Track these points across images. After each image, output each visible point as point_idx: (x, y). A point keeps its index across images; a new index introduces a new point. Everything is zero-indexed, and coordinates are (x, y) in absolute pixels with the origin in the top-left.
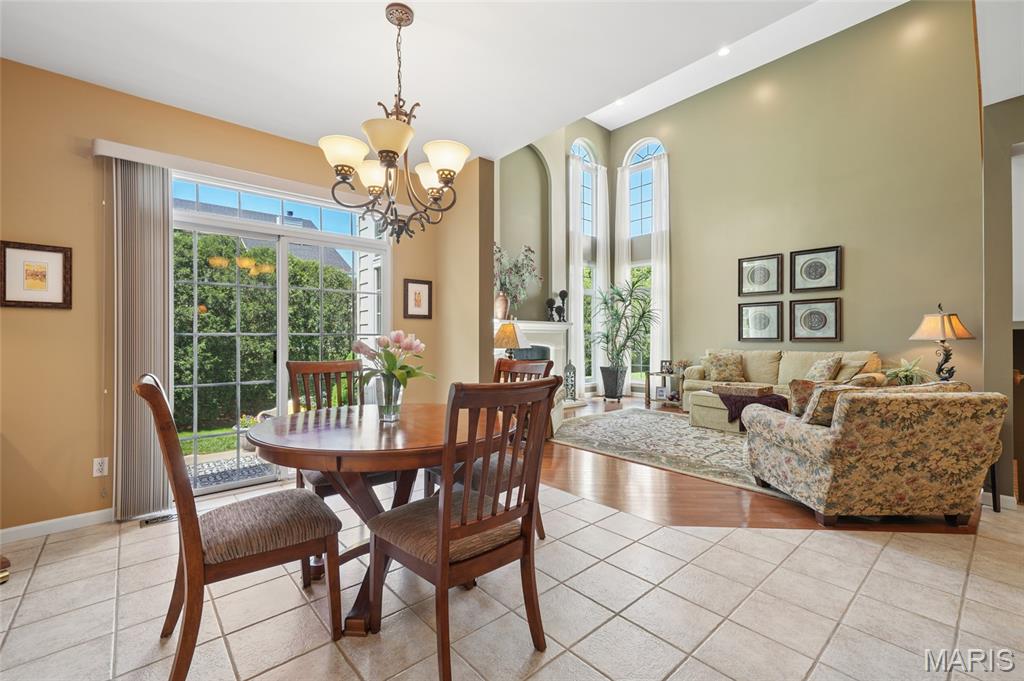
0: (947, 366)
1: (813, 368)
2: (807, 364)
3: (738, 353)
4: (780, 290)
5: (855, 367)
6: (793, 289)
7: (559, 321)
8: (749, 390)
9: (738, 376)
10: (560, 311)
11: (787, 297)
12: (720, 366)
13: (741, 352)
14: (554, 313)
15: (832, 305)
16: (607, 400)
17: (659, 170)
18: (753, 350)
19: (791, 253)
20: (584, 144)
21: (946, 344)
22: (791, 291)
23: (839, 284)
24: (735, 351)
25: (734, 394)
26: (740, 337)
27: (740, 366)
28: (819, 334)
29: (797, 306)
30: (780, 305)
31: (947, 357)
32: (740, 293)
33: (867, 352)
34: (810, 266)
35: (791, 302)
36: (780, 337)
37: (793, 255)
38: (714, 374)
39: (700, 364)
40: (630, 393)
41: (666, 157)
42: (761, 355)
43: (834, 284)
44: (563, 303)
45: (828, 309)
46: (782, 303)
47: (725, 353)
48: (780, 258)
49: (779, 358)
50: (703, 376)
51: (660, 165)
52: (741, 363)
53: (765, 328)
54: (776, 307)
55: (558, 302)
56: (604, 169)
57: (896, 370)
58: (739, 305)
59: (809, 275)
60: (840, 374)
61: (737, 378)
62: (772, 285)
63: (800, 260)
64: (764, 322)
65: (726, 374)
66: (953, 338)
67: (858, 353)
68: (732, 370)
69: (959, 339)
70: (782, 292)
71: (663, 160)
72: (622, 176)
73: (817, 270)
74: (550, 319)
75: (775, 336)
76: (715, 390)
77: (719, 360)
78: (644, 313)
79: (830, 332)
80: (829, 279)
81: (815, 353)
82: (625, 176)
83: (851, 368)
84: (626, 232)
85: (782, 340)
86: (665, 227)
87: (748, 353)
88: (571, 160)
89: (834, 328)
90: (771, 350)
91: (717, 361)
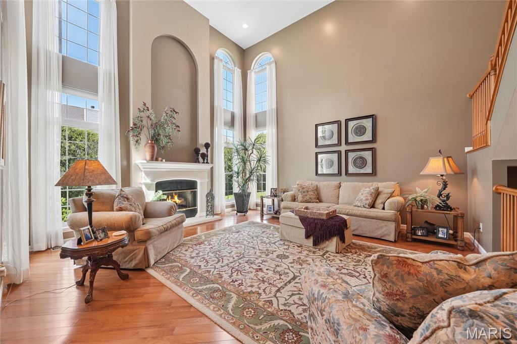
0: (445, 192)
1: (360, 194)
2: (356, 191)
3: (315, 183)
4: (339, 144)
5: (388, 193)
6: (347, 143)
7: (204, 163)
8: (320, 214)
9: (315, 198)
10: (204, 156)
11: (343, 148)
12: (304, 192)
13: (317, 183)
14: (200, 158)
15: (370, 152)
16: (238, 214)
17: (271, 71)
18: (323, 181)
19: (346, 120)
20: (224, 52)
21: (444, 178)
22: (346, 144)
23: (374, 140)
24: (313, 182)
25: (309, 216)
26: (317, 173)
27: (316, 192)
28: (362, 171)
29: (349, 153)
30: (339, 153)
31: (445, 186)
32: (317, 146)
33: (393, 183)
34: (357, 128)
35: (346, 151)
36: (340, 174)
37: (347, 121)
38: (300, 198)
39: (292, 191)
40: (255, 208)
41: (274, 64)
42: (328, 185)
43: (371, 139)
44: (207, 151)
45: (368, 155)
46: (340, 151)
47: (307, 183)
48: (338, 123)
49: (340, 186)
50: (294, 199)
51: (271, 69)
52: (317, 190)
53: (331, 167)
54: (337, 154)
55: (203, 150)
56: (239, 70)
57: (414, 196)
58: (316, 153)
59: (356, 134)
60: (378, 198)
61: (314, 200)
62: (335, 141)
63: (351, 124)
64: (331, 164)
65: (307, 198)
66: (452, 173)
67: (387, 183)
68: (311, 195)
69: (456, 174)
70: (341, 145)
71: (272, 65)
72: (250, 75)
73: (361, 131)
74: (197, 161)
75: (337, 172)
76: (297, 213)
77: (303, 188)
78: (260, 158)
79: (368, 169)
80: (368, 136)
81: (361, 184)
82: (252, 76)
83: (384, 194)
84: (253, 109)
85: (341, 175)
86: (274, 106)
87: (321, 183)
88: (216, 61)
89: (371, 167)
90: (334, 182)
91: (302, 189)
